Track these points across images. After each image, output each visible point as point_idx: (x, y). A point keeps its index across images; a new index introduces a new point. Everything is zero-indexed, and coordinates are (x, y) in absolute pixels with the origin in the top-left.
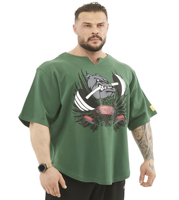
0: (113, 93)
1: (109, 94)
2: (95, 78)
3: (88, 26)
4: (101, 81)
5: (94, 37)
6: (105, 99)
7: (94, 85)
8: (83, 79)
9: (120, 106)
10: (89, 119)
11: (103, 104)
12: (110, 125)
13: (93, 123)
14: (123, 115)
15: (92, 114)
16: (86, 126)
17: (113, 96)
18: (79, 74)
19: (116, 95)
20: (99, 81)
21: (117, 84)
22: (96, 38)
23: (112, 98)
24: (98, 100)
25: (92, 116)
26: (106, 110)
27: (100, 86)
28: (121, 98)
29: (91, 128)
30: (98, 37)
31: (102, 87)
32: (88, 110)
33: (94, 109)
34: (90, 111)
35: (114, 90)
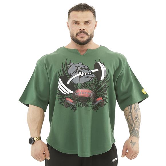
0: (92, 78)
1: (89, 79)
2: (76, 66)
3: (76, 23)
4: (82, 69)
5: (81, 32)
6: (84, 84)
7: (74, 72)
8: (65, 68)
9: (99, 89)
10: (70, 101)
11: (82, 88)
12: (87, 106)
13: (73, 104)
14: (102, 97)
15: (72, 97)
16: (68, 107)
17: (92, 81)
18: (62, 63)
19: (96, 80)
20: (80, 69)
21: (97, 70)
22: (82, 34)
23: (91, 83)
24: (76, 85)
25: (72, 98)
26: (84, 93)
27: (80, 72)
28: (99, 83)
29: (72, 109)
30: (84, 32)
31: (83, 73)
32: (69, 93)
33: (73, 92)
34: (70, 94)
35: (94, 75)
